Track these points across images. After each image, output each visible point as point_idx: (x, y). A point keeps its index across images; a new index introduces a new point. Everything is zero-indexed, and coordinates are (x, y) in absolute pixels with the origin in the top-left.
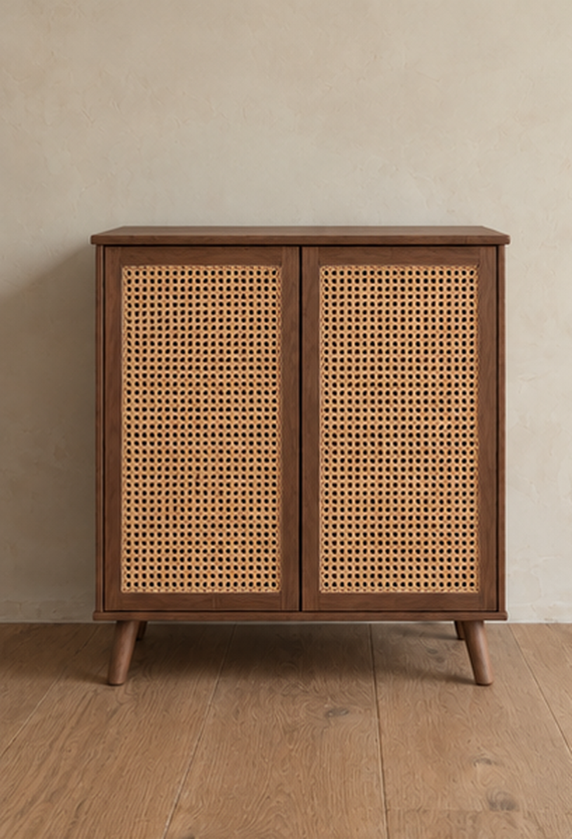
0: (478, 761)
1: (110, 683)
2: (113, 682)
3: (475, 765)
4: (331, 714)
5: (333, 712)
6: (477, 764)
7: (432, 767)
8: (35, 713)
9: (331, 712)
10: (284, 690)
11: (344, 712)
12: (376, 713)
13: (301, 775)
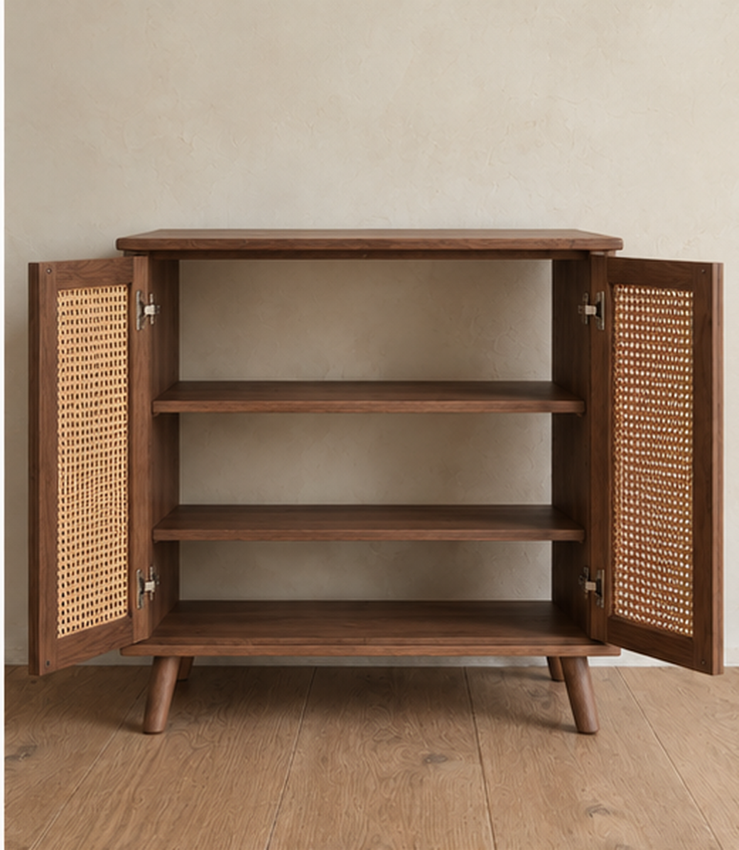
0: (595, 812)
1: (147, 730)
2: (151, 731)
3: (591, 816)
4: (429, 761)
5: (430, 759)
6: (594, 815)
7: (545, 817)
8: (99, 760)
9: (429, 758)
10: (375, 736)
11: (444, 759)
12: (478, 761)
13: (401, 826)
